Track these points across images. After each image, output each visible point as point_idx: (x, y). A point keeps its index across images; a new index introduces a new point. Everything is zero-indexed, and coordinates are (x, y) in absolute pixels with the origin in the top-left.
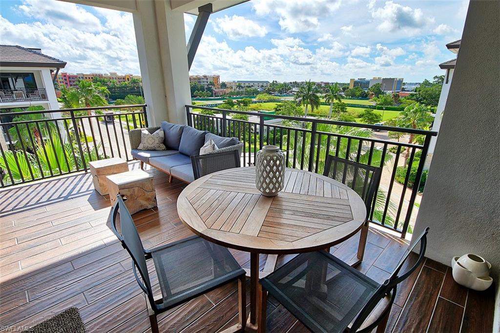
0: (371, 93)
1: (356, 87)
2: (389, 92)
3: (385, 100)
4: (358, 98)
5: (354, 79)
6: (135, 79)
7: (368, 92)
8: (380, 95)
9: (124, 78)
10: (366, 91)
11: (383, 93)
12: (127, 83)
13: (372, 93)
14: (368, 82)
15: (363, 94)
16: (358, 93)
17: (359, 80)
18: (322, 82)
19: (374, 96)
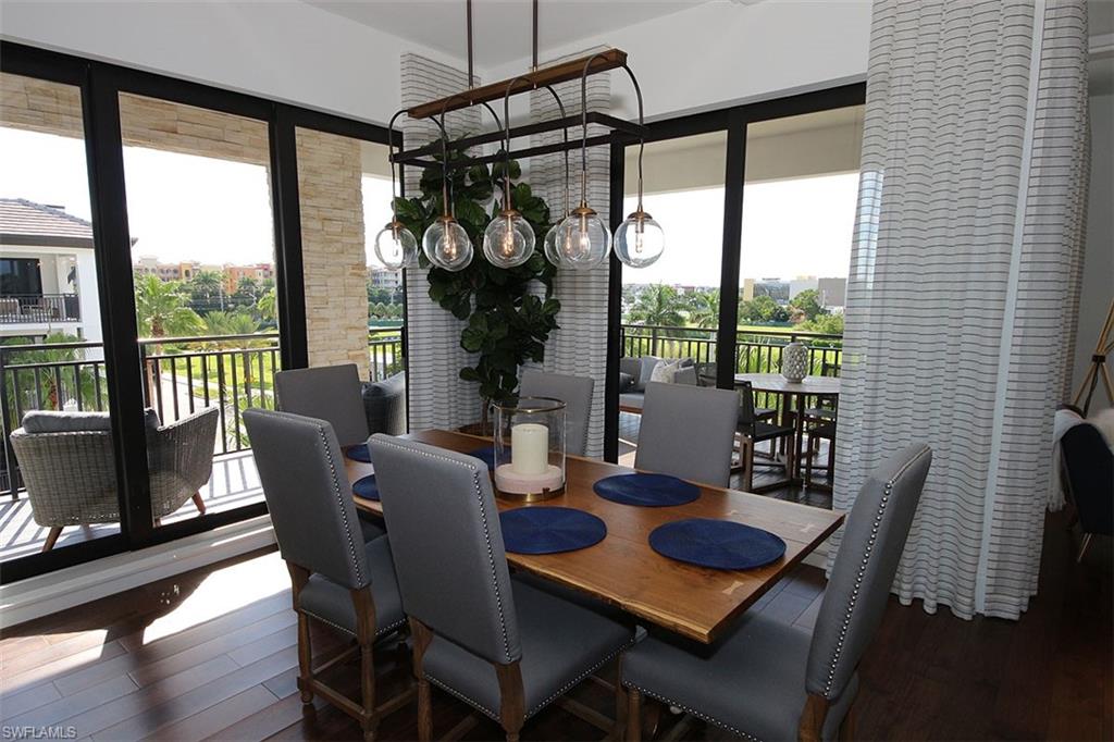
0: (796, 311)
1: (761, 296)
2: (836, 310)
3: (831, 326)
4: (766, 321)
5: (753, 280)
6: (209, 272)
7: (788, 309)
8: (817, 317)
9: (175, 271)
10: (784, 307)
11: (824, 312)
12: (185, 283)
13: (799, 311)
14: (786, 288)
15: (779, 315)
16: (767, 312)
17: (764, 282)
18: (677, 286)
19: (803, 317)
